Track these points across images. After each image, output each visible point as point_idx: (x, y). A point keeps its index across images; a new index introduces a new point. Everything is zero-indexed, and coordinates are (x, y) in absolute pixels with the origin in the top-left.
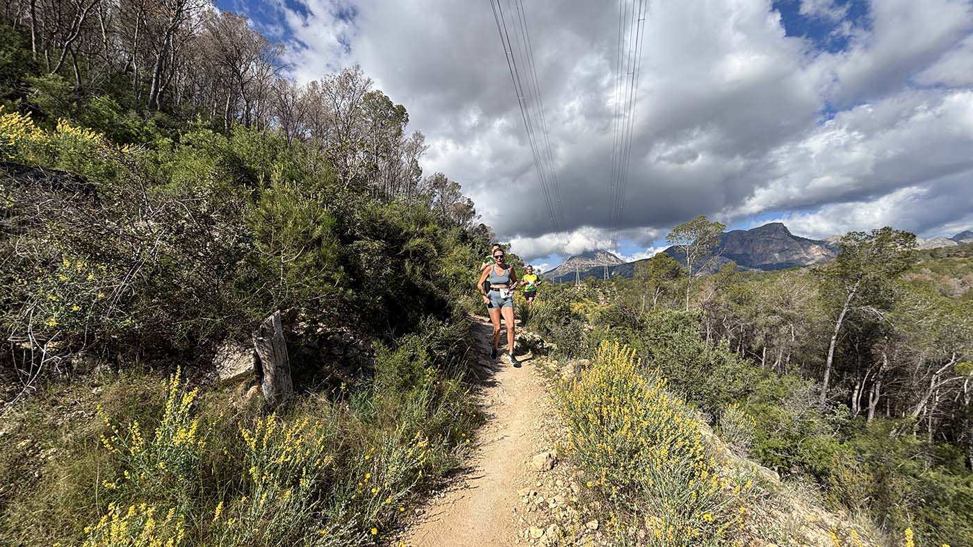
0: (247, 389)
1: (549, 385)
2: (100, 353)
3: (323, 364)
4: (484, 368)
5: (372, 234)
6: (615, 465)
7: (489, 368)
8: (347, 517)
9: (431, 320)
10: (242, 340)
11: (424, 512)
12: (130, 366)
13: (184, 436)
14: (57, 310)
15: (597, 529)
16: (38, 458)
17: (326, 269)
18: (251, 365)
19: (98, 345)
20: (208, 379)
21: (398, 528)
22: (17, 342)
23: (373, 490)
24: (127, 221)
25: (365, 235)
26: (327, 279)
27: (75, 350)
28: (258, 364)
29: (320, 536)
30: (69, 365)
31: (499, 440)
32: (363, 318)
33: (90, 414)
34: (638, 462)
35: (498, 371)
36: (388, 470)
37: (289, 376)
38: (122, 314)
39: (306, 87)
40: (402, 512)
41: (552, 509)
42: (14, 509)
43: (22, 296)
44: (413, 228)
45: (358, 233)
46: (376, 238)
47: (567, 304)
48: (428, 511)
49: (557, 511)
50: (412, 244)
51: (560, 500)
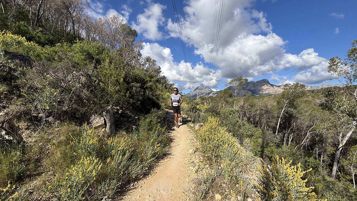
0: (102, 130)
1: (191, 131)
4: (171, 126)
5: (136, 81)
6: (213, 151)
9: (155, 109)
10: (100, 114)
13: (93, 141)
15: (208, 167)
17: (123, 93)
18: (103, 122)
21: (152, 168)
23: (145, 158)
25: (133, 81)
26: (123, 95)
28: (105, 121)
29: (134, 168)
32: (134, 108)
33: (58, 136)
34: (219, 150)
36: (149, 153)
37: (114, 126)
40: (153, 164)
41: (195, 163)
43: (32, 99)
44: (148, 79)
45: (130, 80)
46: (138, 83)
47: (196, 105)
48: (160, 164)
49: (197, 163)
50: (148, 84)
51: (197, 161)
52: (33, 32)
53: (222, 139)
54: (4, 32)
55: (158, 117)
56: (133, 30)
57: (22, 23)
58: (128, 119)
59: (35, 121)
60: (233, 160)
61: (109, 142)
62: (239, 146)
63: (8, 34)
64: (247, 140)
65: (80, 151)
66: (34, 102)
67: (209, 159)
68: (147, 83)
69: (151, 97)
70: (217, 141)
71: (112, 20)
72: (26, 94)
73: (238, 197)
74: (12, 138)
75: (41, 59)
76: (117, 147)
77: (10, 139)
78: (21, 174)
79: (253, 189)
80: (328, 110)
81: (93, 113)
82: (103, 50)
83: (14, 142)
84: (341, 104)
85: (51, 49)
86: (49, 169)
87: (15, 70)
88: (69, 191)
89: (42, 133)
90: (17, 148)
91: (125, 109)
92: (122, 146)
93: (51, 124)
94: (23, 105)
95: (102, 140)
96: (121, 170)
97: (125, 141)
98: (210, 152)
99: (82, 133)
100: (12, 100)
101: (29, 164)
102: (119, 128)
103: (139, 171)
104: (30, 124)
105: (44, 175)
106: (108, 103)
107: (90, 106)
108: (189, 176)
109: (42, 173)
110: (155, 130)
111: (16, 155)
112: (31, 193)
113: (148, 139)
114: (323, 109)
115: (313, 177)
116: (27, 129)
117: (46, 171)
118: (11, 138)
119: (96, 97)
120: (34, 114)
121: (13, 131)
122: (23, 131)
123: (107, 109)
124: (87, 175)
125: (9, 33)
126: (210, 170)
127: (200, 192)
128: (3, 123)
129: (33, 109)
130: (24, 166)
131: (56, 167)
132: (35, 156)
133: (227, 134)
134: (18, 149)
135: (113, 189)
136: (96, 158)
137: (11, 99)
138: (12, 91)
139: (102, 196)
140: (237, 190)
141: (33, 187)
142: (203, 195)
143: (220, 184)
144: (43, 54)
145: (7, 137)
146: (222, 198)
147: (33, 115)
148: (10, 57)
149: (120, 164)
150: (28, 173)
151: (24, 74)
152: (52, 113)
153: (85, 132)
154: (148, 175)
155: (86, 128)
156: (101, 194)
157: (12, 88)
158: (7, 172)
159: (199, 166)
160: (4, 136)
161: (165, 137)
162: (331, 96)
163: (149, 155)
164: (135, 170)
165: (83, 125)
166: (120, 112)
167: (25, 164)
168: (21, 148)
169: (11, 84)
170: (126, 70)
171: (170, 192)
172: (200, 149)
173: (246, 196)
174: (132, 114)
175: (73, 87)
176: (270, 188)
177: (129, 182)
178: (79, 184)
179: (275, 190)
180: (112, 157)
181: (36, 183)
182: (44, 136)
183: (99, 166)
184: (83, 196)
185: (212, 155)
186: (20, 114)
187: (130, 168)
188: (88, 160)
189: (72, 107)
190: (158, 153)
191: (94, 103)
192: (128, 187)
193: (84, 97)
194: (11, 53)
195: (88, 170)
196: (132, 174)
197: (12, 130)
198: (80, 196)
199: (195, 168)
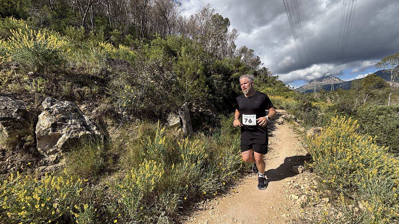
0: (178, 129)
1: (300, 138)
2: (137, 115)
3: (202, 123)
5: (218, 73)
6: (341, 175)
7: (269, 129)
8: (214, 177)
10: (175, 113)
11: (243, 181)
12: (144, 120)
13: (162, 142)
14: (125, 101)
15: (329, 202)
16: (125, 145)
17: (201, 87)
18: (179, 121)
19: (136, 113)
20: (166, 125)
21: (233, 184)
22: (117, 111)
23: (223, 169)
24: (140, 72)
25: (215, 72)
26: (202, 91)
27: (131, 114)
28: (181, 121)
29: (205, 181)
30: (129, 118)
31: (275, 158)
32: (216, 106)
33: (136, 133)
34: (354, 175)
35: (274, 130)
36: (228, 162)
37: (191, 126)
38: (141, 103)
39: (189, 18)
40: (234, 179)
41: (303, 189)
42: (121, 158)
43: (116, 97)
44: (235, 68)
45: (212, 72)
46: (219, 74)
47: (310, 102)
49: (305, 190)
50: (234, 75)
51: (307, 186)
56: (225, 19)
59: (118, 118)
61: (179, 144)
65: (147, 151)
66: (117, 100)
74: (99, 134)
92: (193, 151)
97: (197, 145)
98: (334, 177)
102: (197, 128)
103: (211, 186)
104: (114, 121)
106: (183, 99)
107: (164, 103)
112: (107, 188)
116: (113, 125)
120: (119, 112)
121: (102, 128)
122: (110, 127)
123: (182, 106)
128: (95, 119)
129: (116, 107)
132: (116, 152)
137: (102, 99)
145: (96, 132)
147: (117, 113)
154: (225, 193)
159: (308, 196)
160: (95, 131)
164: (206, 184)
189: (149, 104)
190: (241, 165)
197: (102, 126)
199: (300, 198)
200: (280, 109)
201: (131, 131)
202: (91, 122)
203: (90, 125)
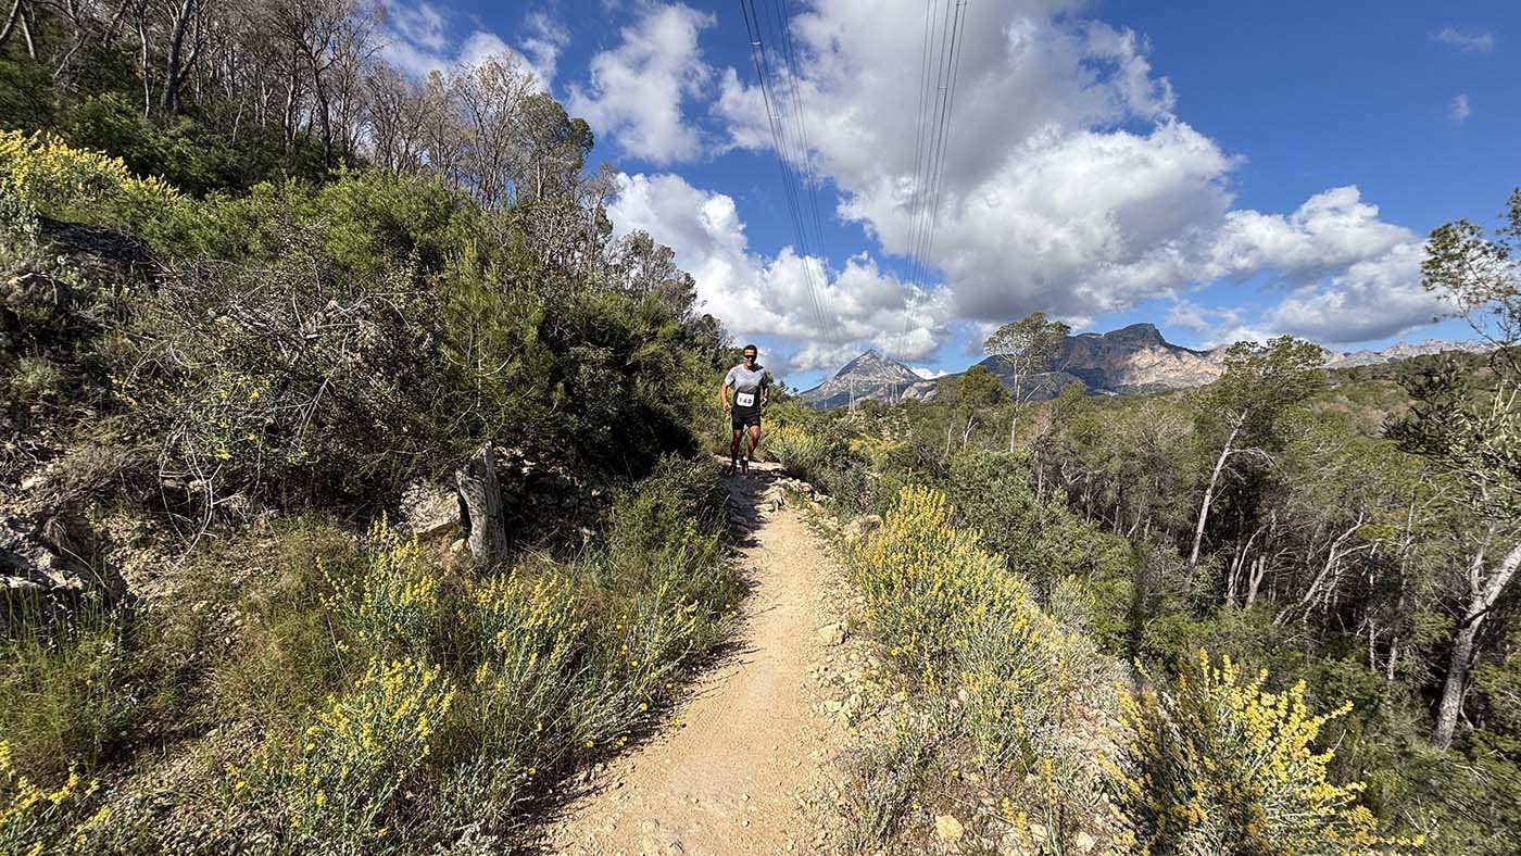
0: (450, 545)
1: (829, 548)
5: (594, 341)
6: (925, 629)
7: (745, 525)
9: (676, 458)
10: (442, 480)
17: (536, 387)
18: (457, 513)
22: (168, 479)
23: (635, 663)
28: (464, 510)
31: (769, 610)
33: (271, 571)
35: (759, 528)
37: (503, 529)
39: (422, 80)
41: (848, 683)
43: (160, 419)
44: (643, 328)
45: (568, 335)
46: (600, 345)
47: (845, 440)
48: (697, 689)
49: (854, 684)
50: (644, 352)
51: (857, 674)
52: (155, 138)
53: (959, 582)
54: (35, 140)
55: (686, 492)
56: (576, 120)
57: (109, 97)
58: (561, 501)
59: (172, 510)
60: (1012, 670)
61: (484, 596)
62: (1035, 610)
63: (52, 147)
64: (1067, 586)
65: (361, 634)
66: (167, 430)
67: (909, 666)
68: (639, 347)
69: (657, 404)
70: (940, 590)
71: (484, 80)
72: (131, 396)
73: (1035, 828)
74: (79, 584)
75: (192, 251)
76: (515, 615)
77: (70, 587)
78: (119, 730)
79: (1095, 794)
80: (1426, 452)
81: (413, 474)
82: (451, 207)
83: (90, 600)
84: (1487, 425)
85: (234, 207)
86: (237, 711)
87: (85, 299)
88: (319, 802)
89: (205, 562)
90: (100, 624)
91: (549, 459)
92: (539, 615)
93: (241, 521)
94: (124, 443)
95: (454, 590)
96: (533, 714)
97: (548, 593)
98: (913, 638)
99: (367, 561)
100: (74, 422)
101: (152, 692)
102: (524, 537)
103: (609, 717)
104: (152, 525)
105: (217, 734)
106: (476, 431)
107: (398, 446)
108: (822, 740)
109: (208, 727)
110: (677, 546)
111: (98, 653)
112: (163, 812)
113: (647, 582)
114: (1403, 448)
115: (1356, 741)
116: (137, 545)
117: (225, 719)
118: (75, 581)
119: (425, 407)
120: (168, 483)
121: (85, 554)
122: (125, 551)
123: (473, 457)
124: (393, 737)
125: (58, 140)
126: (913, 714)
127: (871, 809)
128: (41, 518)
129: (163, 459)
130: (134, 700)
131: (263, 702)
132: (178, 657)
133: (982, 562)
134: (107, 628)
135: (505, 793)
136: (430, 665)
137: (71, 421)
138: (73, 387)
139: (458, 825)
140: (1028, 797)
141: (171, 787)
142: (886, 819)
143: (956, 773)
144: (199, 227)
145: (59, 578)
146: (965, 832)
147: (164, 487)
148: (63, 244)
149: (530, 687)
150: (150, 727)
151: (122, 312)
152: (243, 478)
153: (382, 555)
154: (647, 734)
155: (386, 537)
156: (454, 815)
157: (76, 374)
158: (63, 723)
159: (865, 695)
160: (49, 575)
161: (716, 574)
162: (1443, 389)
163: (653, 652)
164: (594, 715)
165: (373, 527)
166: (525, 470)
167: (135, 689)
168: (117, 623)
169: (69, 355)
170: (547, 291)
171: (742, 806)
172: (869, 624)
173: (1067, 826)
174: (575, 478)
175: (328, 364)
176: (1173, 790)
177: (568, 766)
178: (363, 772)
179: (1193, 799)
180: (497, 659)
181: (183, 770)
182: (211, 573)
183: (443, 697)
184: (379, 821)
185: (921, 649)
186: (111, 483)
187: (573, 706)
188: (398, 673)
189: (324, 450)
190: (691, 641)
191: (418, 433)
192: (564, 786)
193: (374, 408)
194: (67, 225)
195: (397, 716)
196: (583, 733)
197: (81, 549)
198: (366, 823)
199: (847, 705)
200: (766, 460)
201: (242, 562)
202: (22, 535)
203: (13, 549)
